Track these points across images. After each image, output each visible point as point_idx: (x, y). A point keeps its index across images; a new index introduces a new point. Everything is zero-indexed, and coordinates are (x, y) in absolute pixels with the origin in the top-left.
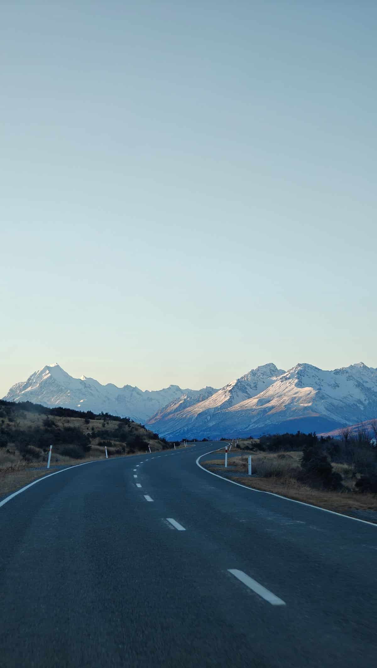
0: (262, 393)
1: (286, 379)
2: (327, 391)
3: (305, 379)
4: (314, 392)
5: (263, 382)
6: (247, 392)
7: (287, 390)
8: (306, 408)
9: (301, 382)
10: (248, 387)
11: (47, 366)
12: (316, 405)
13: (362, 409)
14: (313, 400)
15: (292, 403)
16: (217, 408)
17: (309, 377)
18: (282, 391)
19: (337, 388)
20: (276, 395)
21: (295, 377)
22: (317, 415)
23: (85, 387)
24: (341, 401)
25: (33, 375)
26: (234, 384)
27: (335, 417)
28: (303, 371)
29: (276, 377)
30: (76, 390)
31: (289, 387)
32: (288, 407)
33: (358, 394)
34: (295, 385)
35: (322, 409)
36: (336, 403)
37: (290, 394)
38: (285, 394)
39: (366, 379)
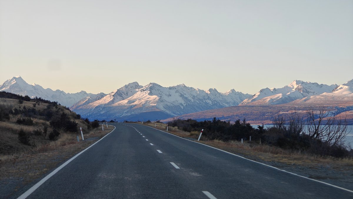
0: (131, 97)
1: (144, 91)
2: (165, 98)
3: (153, 91)
4: (158, 98)
5: (131, 92)
6: (122, 96)
7: (144, 96)
8: (153, 106)
9: (151, 93)
10: (123, 94)
11: (14, 77)
12: (159, 105)
13: (182, 108)
14: (157, 102)
15: (146, 103)
16: (106, 104)
17: (155, 90)
18: (141, 97)
19: (170, 96)
20: (137, 99)
21: (148, 90)
22: (159, 110)
23: (35, 89)
24: (172, 103)
25: (6, 82)
26: (116, 92)
27: (168, 112)
28: (153, 87)
29: (138, 89)
30: (29, 91)
32: (144, 105)
33: (181, 101)
34: (148, 94)
35: (161, 108)
36: (169, 104)
37: (145, 98)
38: (142, 99)
39: (185, 93)
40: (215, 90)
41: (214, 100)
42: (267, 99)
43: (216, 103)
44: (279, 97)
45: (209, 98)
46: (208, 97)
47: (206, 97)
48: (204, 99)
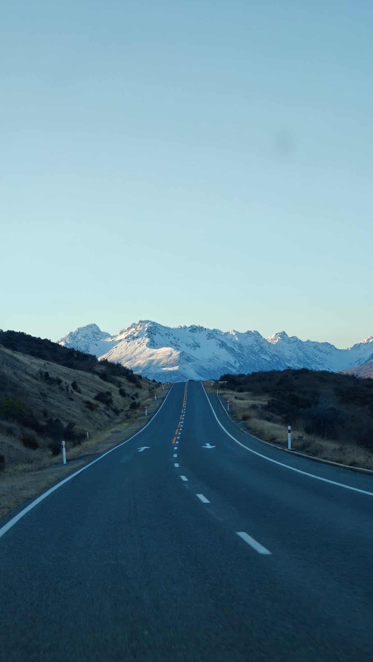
1: (134, 338)
2: (189, 351)
3: (157, 338)
4: (176, 354)
5: (96, 345)
7: (137, 352)
8: (172, 373)
9: (154, 342)
12: (184, 369)
14: (177, 363)
15: (150, 367)
17: (161, 336)
18: (131, 353)
19: (197, 348)
20: (123, 358)
21: (145, 335)
28: (154, 328)
29: (112, 339)
31: (139, 348)
34: (147, 346)
36: (205, 365)
37: (142, 356)
38: (135, 357)
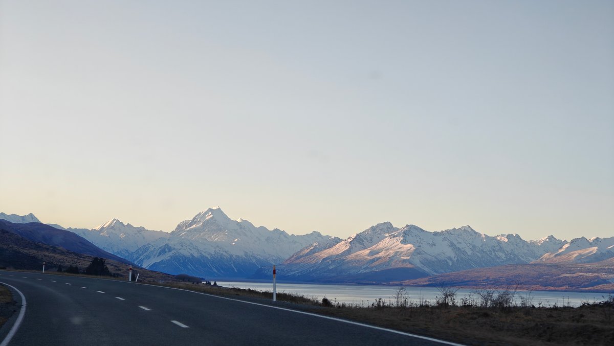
0: (375, 246)
1: (394, 237)
2: (425, 248)
3: (409, 238)
4: (413, 249)
5: (378, 237)
6: (363, 244)
7: (393, 245)
8: (404, 261)
9: (405, 240)
10: (365, 241)
11: (210, 208)
12: (413, 259)
13: (450, 264)
14: (412, 254)
15: (395, 256)
16: (338, 255)
17: (412, 236)
18: (389, 246)
19: (434, 246)
20: (384, 248)
21: (401, 235)
23: (241, 228)
25: (198, 215)
26: (354, 237)
28: (408, 231)
29: (389, 234)
30: (232, 230)
31: (395, 243)
32: (391, 259)
33: (450, 253)
34: (400, 242)
35: (417, 262)
36: (429, 258)
37: (395, 248)
38: (391, 249)
39: (460, 240)
40: (518, 236)
41: (510, 252)
42: (574, 254)
43: (513, 257)
44: (592, 252)
45: (501, 249)
46: (500, 247)
47: (497, 248)
48: (494, 251)
